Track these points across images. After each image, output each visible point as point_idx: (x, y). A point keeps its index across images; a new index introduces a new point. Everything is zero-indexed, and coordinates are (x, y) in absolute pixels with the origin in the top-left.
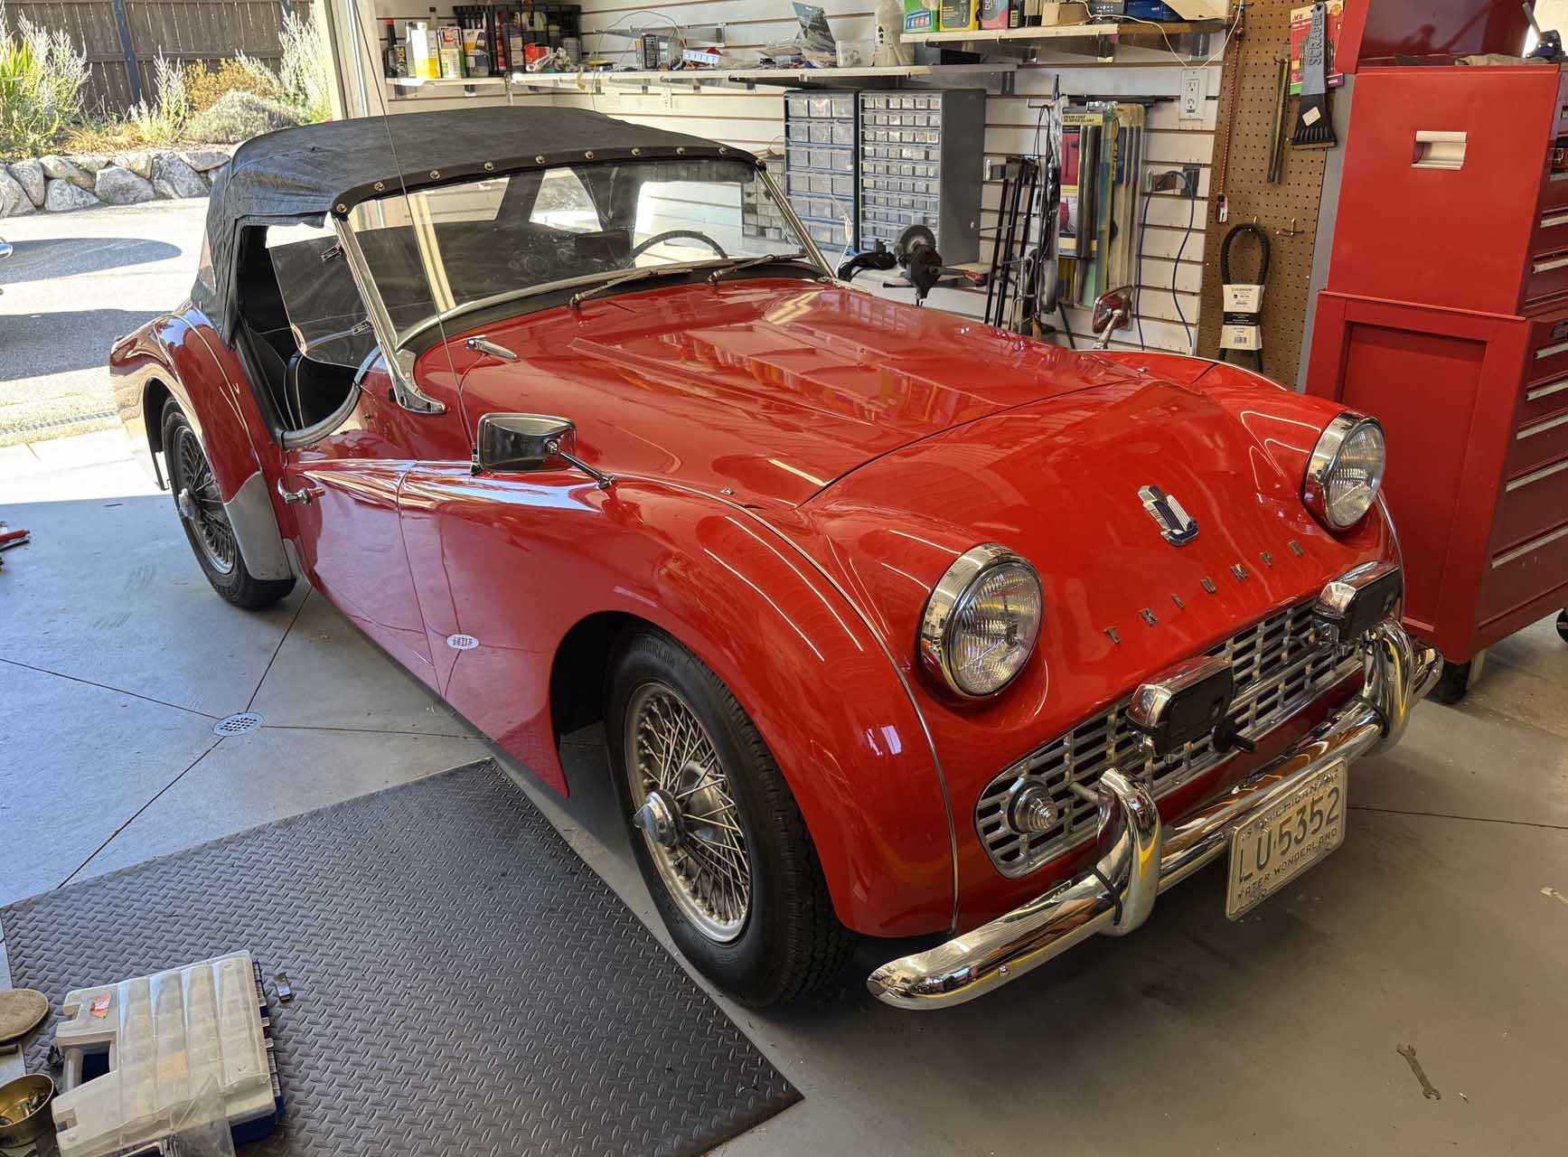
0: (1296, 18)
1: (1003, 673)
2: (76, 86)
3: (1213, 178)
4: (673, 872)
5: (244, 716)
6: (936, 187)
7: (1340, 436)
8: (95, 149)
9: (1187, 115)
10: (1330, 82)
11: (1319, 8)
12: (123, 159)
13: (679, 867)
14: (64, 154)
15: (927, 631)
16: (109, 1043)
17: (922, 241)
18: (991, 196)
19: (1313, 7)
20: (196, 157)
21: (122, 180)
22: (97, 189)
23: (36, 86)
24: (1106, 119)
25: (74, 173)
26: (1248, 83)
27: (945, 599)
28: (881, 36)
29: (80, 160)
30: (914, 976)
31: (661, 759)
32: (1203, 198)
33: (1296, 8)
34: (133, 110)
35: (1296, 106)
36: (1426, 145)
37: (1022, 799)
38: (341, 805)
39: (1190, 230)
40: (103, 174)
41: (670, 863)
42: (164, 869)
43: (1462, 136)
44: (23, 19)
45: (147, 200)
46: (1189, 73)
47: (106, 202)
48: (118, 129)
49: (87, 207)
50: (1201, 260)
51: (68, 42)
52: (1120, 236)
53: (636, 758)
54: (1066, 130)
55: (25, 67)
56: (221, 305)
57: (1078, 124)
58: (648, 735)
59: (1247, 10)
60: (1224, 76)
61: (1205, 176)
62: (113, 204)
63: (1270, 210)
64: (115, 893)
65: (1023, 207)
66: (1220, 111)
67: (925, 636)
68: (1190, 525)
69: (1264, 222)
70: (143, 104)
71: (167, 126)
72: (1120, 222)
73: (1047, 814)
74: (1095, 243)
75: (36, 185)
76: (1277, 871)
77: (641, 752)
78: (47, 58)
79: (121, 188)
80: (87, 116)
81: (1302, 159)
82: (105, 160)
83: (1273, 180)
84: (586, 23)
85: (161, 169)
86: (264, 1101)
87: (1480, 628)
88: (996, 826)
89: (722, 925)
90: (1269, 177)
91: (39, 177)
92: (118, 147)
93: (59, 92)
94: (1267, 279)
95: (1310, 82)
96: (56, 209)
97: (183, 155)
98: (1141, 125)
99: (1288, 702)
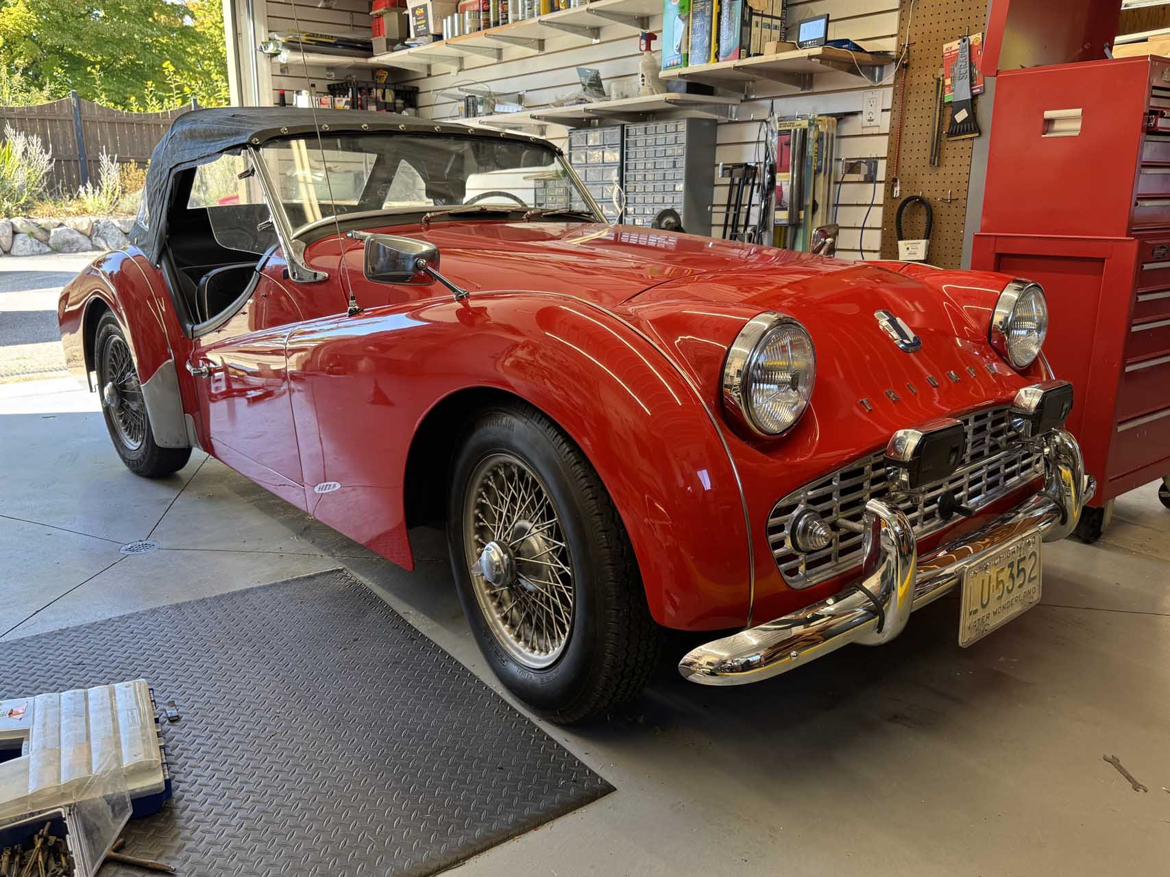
0: (947, 49)
1: (788, 417)
2: (42, 173)
3: (888, 167)
4: (500, 623)
5: (144, 543)
6: (680, 187)
7: (1015, 296)
8: (51, 215)
9: (868, 124)
10: (974, 91)
11: (964, 41)
12: (70, 222)
13: (505, 619)
14: (29, 218)
15: (727, 381)
16: (22, 740)
17: (672, 220)
18: (721, 195)
19: (959, 41)
20: (124, 223)
21: (69, 236)
22: (50, 242)
23: (13, 173)
24: (810, 124)
25: (35, 230)
26: (912, 98)
27: (740, 355)
28: (643, 80)
29: (41, 221)
30: (718, 659)
31: (494, 528)
32: (881, 182)
33: (947, 43)
34: (81, 189)
35: (949, 111)
36: (1050, 121)
37: (801, 523)
38: (223, 596)
39: (872, 205)
40: (56, 232)
41: (497, 616)
42: (74, 634)
43: (1078, 111)
44: (8, 127)
45: (86, 251)
46: (869, 94)
47: (56, 250)
48: (70, 203)
49: (41, 253)
50: (880, 226)
51: (39, 143)
52: (820, 210)
53: (472, 530)
54: (781, 133)
55: (6, 160)
56: (153, 239)
57: (789, 128)
58: (482, 508)
59: (910, 48)
60: (895, 94)
61: (882, 166)
62: (60, 252)
63: (930, 186)
64: (34, 649)
65: (745, 200)
66: (893, 119)
67: (726, 386)
68: (915, 338)
69: (927, 195)
70: (89, 185)
71: (104, 202)
72: (819, 200)
73: (823, 533)
74: (802, 213)
75: (7, 237)
76: (995, 613)
77: (476, 525)
78: (23, 154)
79: (68, 242)
80: (48, 194)
81: (955, 148)
82: (59, 222)
83: (934, 164)
84: (422, 99)
85: (98, 230)
86: (156, 780)
87: (1111, 480)
88: (780, 544)
89: (543, 656)
90: (931, 160)
91: (9, 231)
92: (68, 214)
93: (29, 178)
94: (931, 235)
95: (960, 91)
96: (19, 254)
97: (116, 222)
98: (835, 133)
99: (990, 492)
